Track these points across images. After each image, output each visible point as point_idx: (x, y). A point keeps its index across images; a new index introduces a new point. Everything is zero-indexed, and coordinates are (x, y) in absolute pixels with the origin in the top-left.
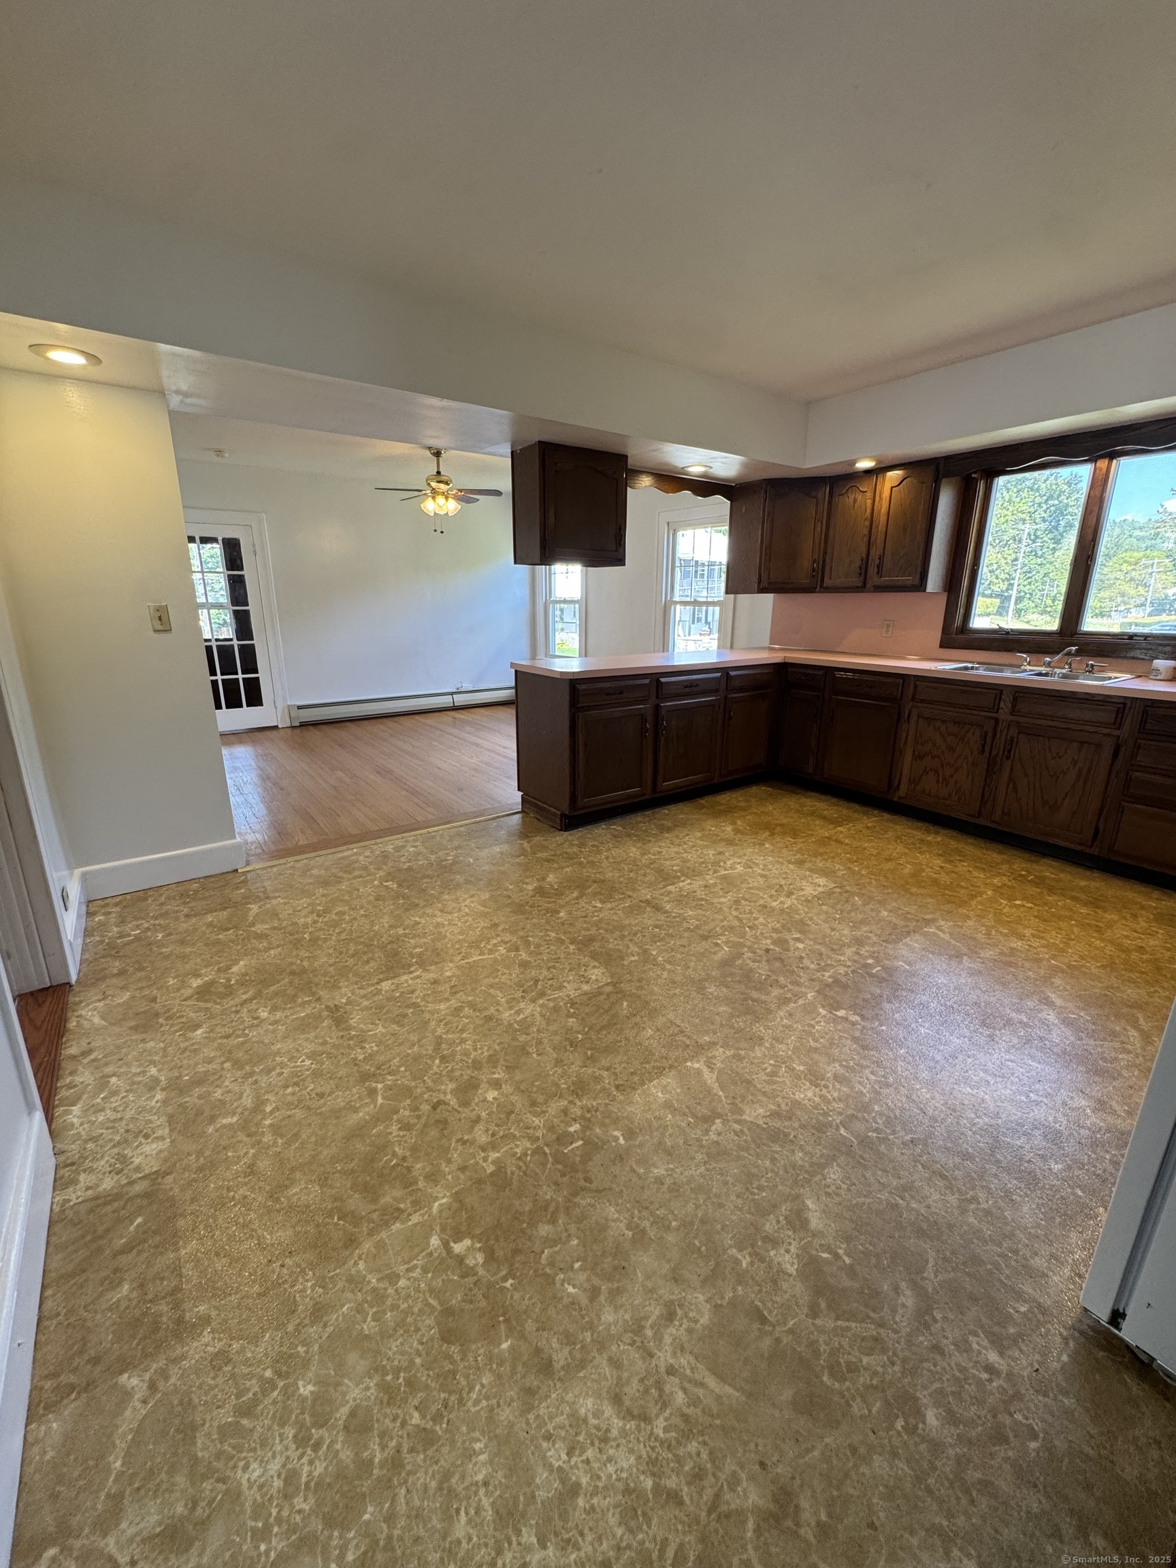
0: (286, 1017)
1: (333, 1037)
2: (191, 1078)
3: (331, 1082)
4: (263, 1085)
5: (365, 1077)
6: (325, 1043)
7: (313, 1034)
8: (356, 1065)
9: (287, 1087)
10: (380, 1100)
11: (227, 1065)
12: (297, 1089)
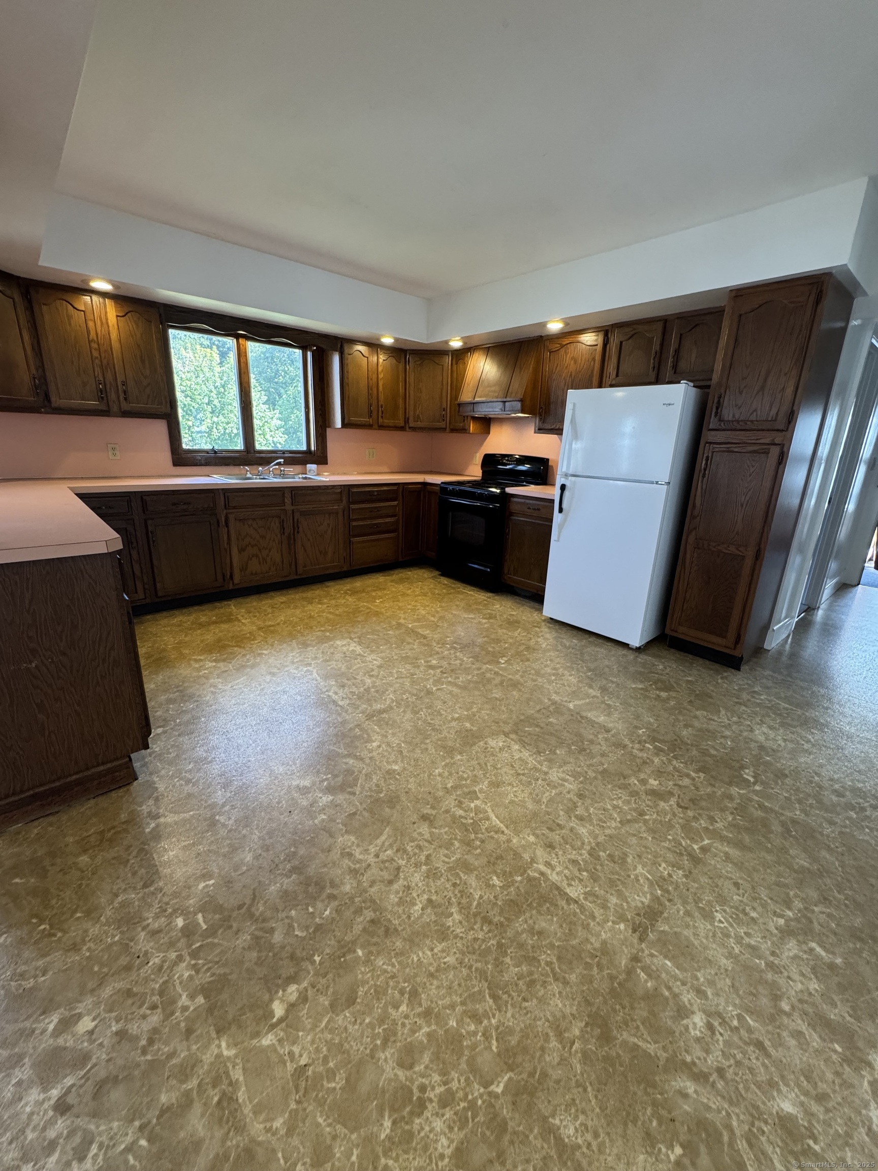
0: (684, 984)
1: (677, 909)
2: (832, 1041)
3: (720, 884)
4: (769, 943)
5: (695, 860)
6: (688, 913)
7: (685, 932)
8: (690, 872)
9: (753, 919)
10: (706, 842)
11: (785, 1006)
12: (747, 908)
